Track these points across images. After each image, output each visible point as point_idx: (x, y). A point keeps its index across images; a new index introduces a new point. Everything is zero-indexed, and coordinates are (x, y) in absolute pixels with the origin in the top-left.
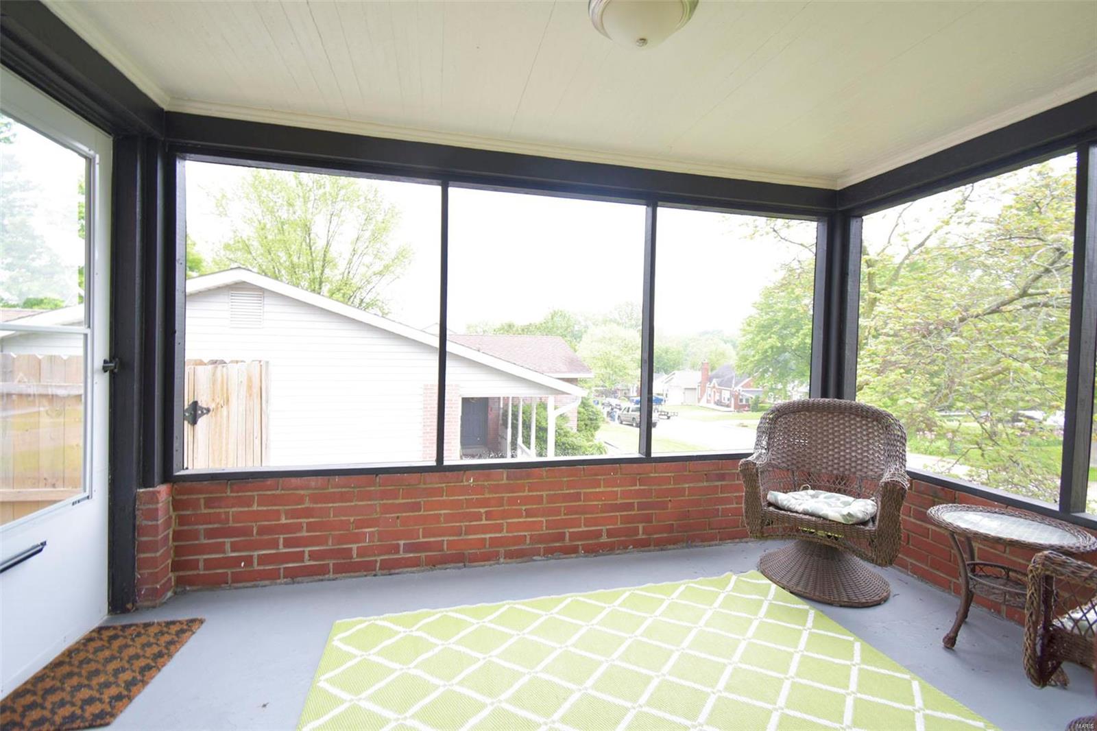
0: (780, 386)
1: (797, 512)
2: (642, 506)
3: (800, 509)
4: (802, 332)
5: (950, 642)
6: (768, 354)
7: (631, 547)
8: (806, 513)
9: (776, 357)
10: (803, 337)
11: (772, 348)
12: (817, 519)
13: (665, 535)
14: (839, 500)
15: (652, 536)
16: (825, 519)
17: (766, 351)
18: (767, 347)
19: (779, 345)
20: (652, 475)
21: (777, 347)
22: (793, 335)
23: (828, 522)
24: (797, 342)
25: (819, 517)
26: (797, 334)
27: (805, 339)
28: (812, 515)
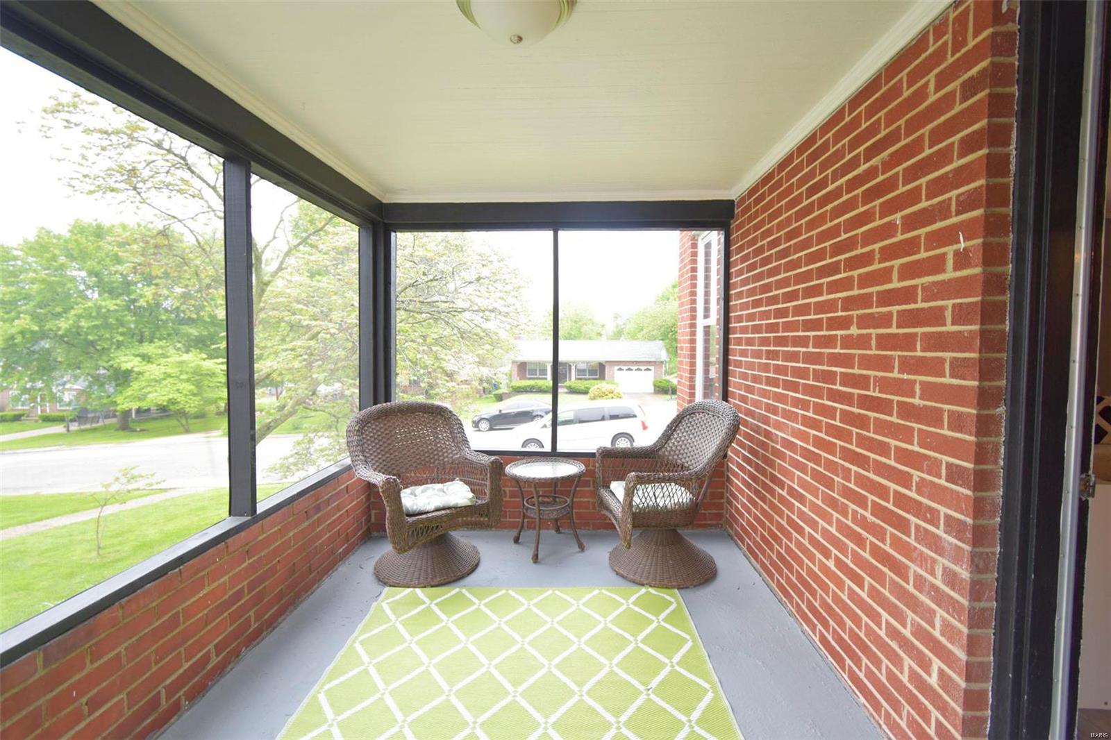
0: (39, 384)
1: (428, 512)
2: (251, 587)
3: (431, 507)
4: (73, 312)
5: (536, 559)
6: (16, 341)
7: (244, 648)
8: (437, 510)
9: (28, 345)
10: (76, 319)
11: (22, 333)
12: (448, 511)
13: (276, 608)
14: (434, 489)
15: (263, 619)
16: (456, 508)
17: (12, 338)
18: (14, 331)
19: (36, 328)
20: (260, 538)
21: (32, 332)
22: (59, 315)
23: (458, 510)
24: (67, 326)
25: (449, 508)
26: (64, 315)
27: (79, 321)
28: (443, 509)
